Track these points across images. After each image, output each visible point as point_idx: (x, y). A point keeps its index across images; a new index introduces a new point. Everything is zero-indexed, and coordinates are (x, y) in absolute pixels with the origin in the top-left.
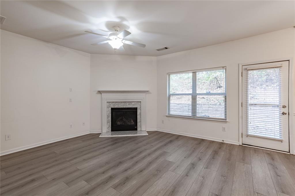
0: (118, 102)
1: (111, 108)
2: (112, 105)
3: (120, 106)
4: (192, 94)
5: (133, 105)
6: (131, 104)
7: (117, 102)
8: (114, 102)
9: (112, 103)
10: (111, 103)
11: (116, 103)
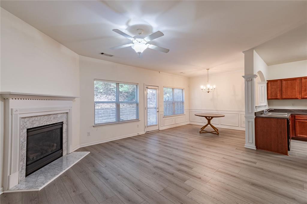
0: (40, 116)
1: (26, 130)
2: (28, 123)
3: (42, 124)
4: (116, 102)
5: (59, 118)
6: (57, 117)
7: (37, 116)
8: (32, 117)
9: (28, 119)
10: (26, 119)
11: (36, 118)
